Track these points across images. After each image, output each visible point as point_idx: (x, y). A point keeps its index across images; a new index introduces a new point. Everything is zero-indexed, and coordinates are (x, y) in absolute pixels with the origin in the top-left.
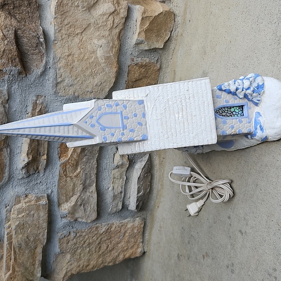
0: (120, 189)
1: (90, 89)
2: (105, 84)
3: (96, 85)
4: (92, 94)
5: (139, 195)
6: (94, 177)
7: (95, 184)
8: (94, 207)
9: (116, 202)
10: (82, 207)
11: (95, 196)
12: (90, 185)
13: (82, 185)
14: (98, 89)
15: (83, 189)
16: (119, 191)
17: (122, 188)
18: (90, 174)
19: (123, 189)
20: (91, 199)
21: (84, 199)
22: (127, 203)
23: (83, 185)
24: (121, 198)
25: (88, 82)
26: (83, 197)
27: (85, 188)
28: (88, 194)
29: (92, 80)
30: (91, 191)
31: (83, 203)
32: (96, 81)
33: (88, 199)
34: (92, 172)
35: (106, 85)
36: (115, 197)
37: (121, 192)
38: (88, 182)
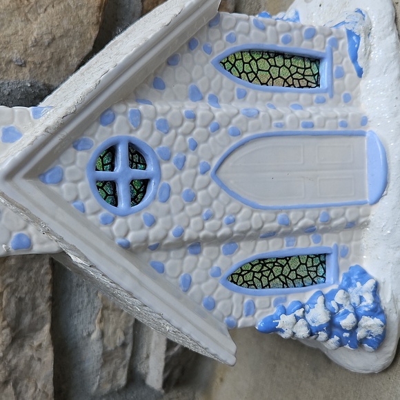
0: (120, 337)
1: (15, 55)
2: (65, 42)
3: (36, 43)
4: (26, 70)
5: (171, 353)
6: (44, 307)
7: (47, 327)
8: (45, 386)
9: (110, 368)
10: (10, 388)
11: (49, 356)
12: (34, 329)
13: (7, 331)
14: (44, 55)
15: (14, 340)
16: (119, 343)
17: (125, 334)
18: (34, 300)
19: (130, 336)
20: (37, 366)
21: (16, 366)
22: (141, 369)
23: (13, 329)
24: (123, 359)
25: (9, 31)
26: (14, 362)
27: (18, 337)
28: (28, 351)
29: (21, 25)
30: (36, 343)
31: (13, 376)
32: (37, 28)
33: (29, 365)
34: (38, 294)
35: (70, 47)
36: (107, 357)
37: (124, 345)
38: (27, 320)
